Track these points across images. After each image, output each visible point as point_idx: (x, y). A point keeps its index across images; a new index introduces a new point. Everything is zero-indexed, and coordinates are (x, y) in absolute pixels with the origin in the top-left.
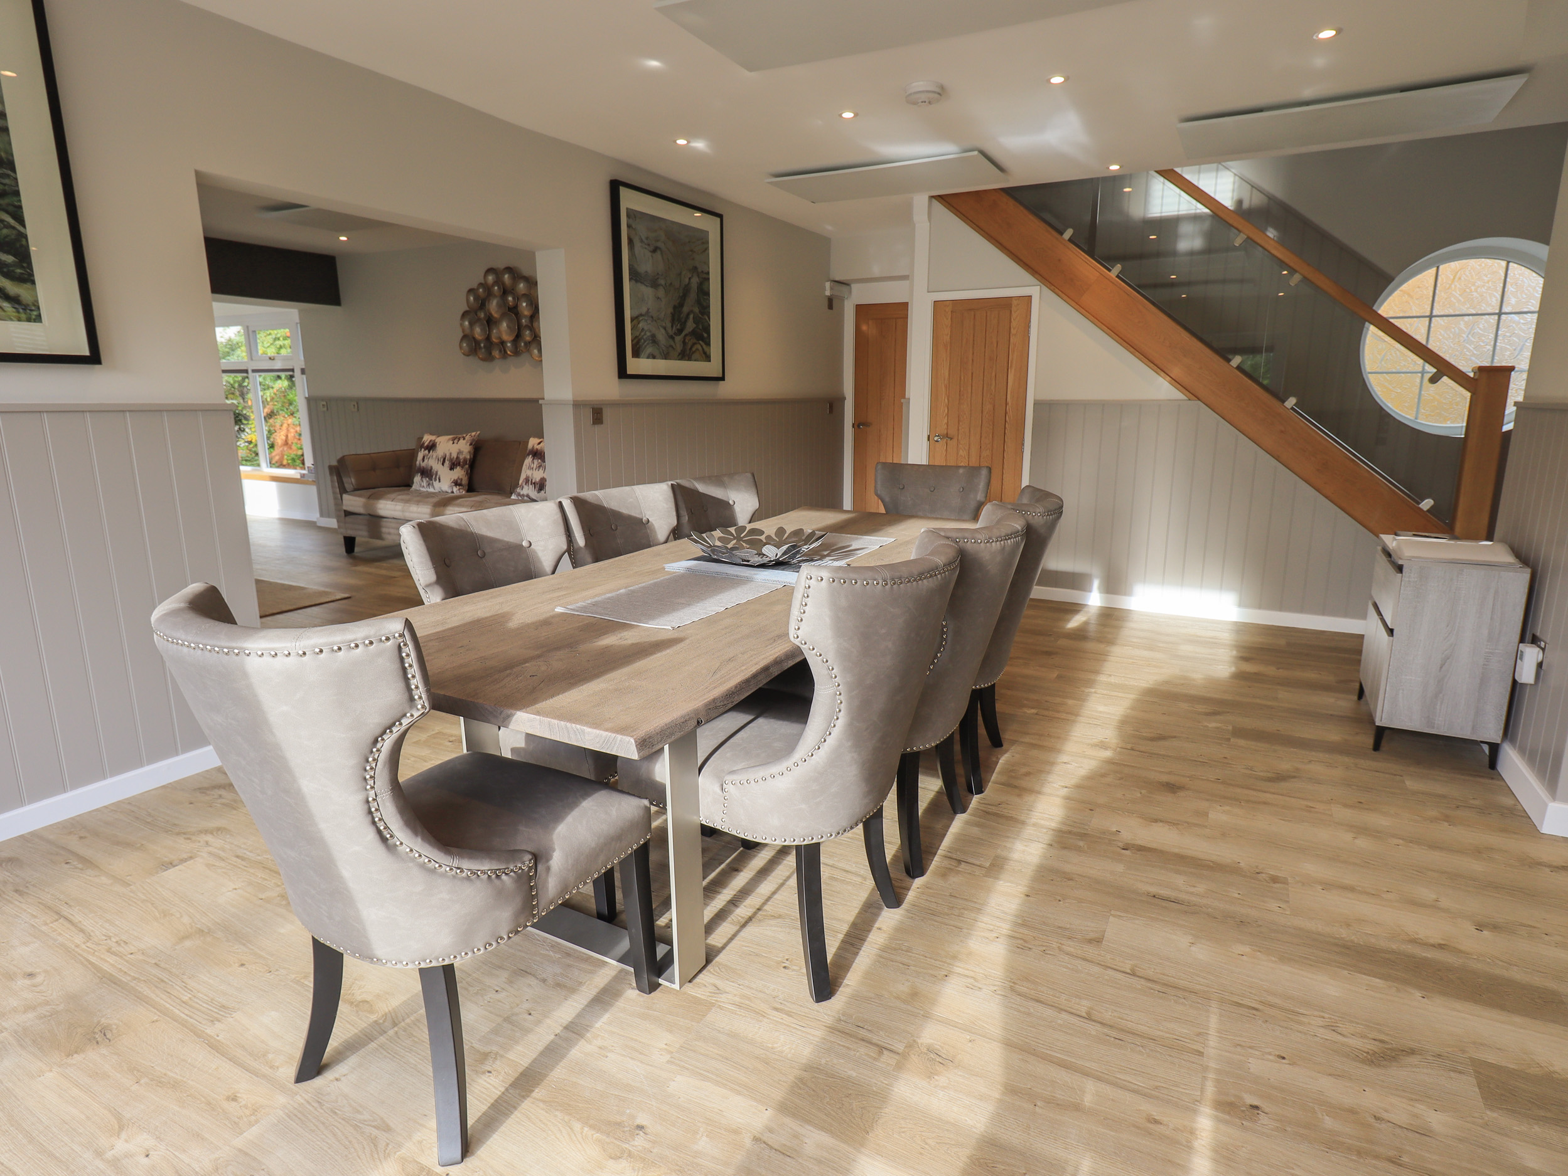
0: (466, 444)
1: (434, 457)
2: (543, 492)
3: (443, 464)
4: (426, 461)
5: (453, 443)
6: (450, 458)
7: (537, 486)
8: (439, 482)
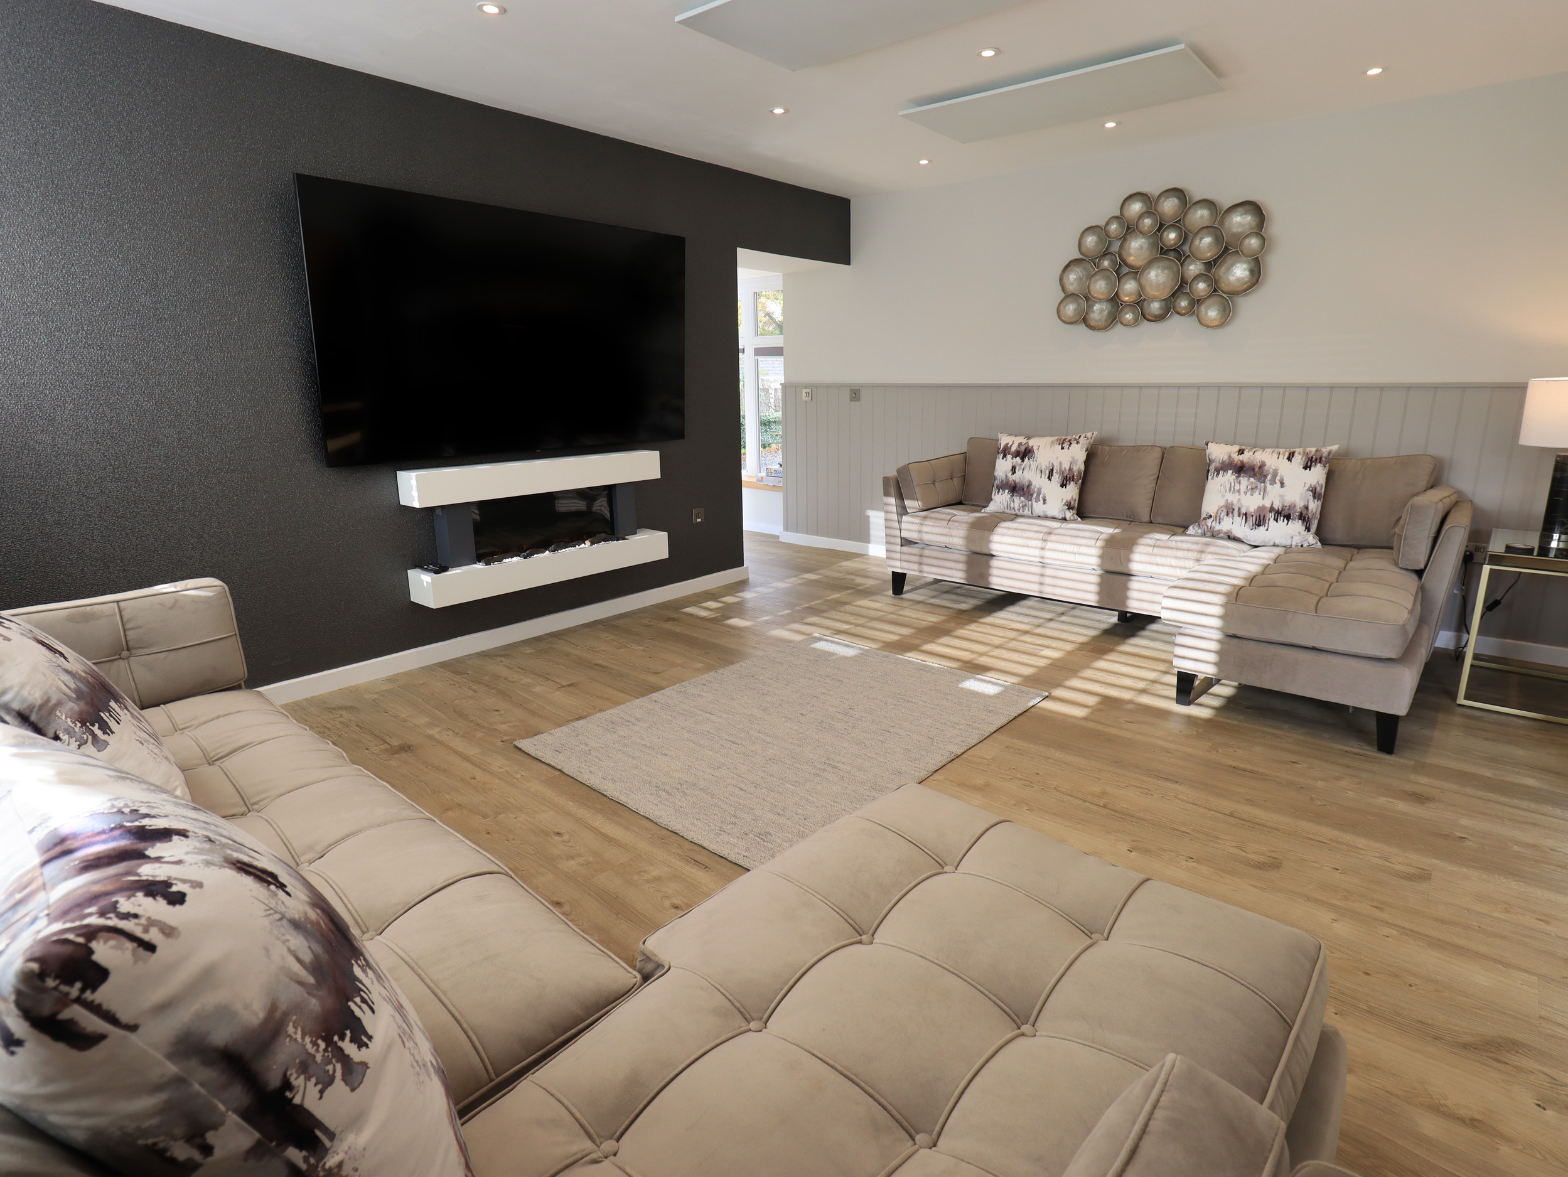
0: (1081, 450)
1: (1033, 466)
2: (1262, 528)
3: (1049, 478)
4: (1018, 473)
5: (1062, 448)
6: (1060, 470)
7: (1251, 521)
8: (1044, 503)
